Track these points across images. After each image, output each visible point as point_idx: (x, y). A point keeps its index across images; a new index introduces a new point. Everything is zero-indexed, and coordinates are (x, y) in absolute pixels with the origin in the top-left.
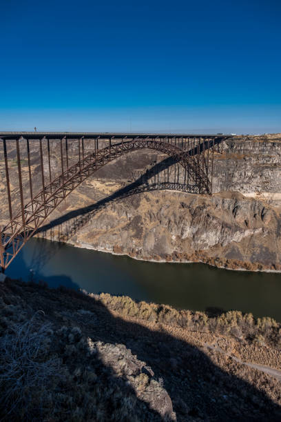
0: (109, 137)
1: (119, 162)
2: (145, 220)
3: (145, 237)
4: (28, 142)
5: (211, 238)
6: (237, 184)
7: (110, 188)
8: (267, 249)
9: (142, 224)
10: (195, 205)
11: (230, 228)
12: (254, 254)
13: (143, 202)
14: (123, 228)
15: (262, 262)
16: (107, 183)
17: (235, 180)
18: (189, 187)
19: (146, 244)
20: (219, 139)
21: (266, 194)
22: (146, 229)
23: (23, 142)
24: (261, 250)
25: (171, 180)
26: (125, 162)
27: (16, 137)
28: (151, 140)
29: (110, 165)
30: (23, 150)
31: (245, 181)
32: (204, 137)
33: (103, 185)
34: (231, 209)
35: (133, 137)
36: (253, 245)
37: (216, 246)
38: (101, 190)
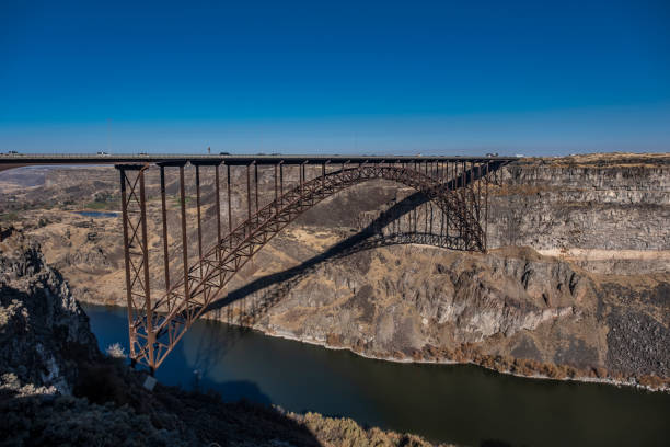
0: (322, 161)
1: (337, 201)
2: (379, 292)
3: (379, 320)
4: (197, 170)
5: (487, 323)
6: (527, 234)
7: (323, 241)
8: (581, 342)
9: (373, 298)
10: (460, 269)
11: (518, 306)
12: (559, 350)
13: (375, 263)
14: (342, 306)
15: (574, 365)
16: (318, 234)
17: (524, 228)
18: (448, 239)
19: (380, 332)
20: (496, 164)
21: (576, 252)
22: (380, 307)
23: (190, 169)
24: (572, 344)
25: (420, 229)
26: (346, 200)
27: (180, 163)
28: (387, 165)
29: (323, 206)
30: (190, 183)
31: (541, 229)
32: (472, 161)
33: (312, 236)
34: (519, 275)
35: (360, 161)
36: (558, 335)
37: (496, 336)
38: (308, 244)
